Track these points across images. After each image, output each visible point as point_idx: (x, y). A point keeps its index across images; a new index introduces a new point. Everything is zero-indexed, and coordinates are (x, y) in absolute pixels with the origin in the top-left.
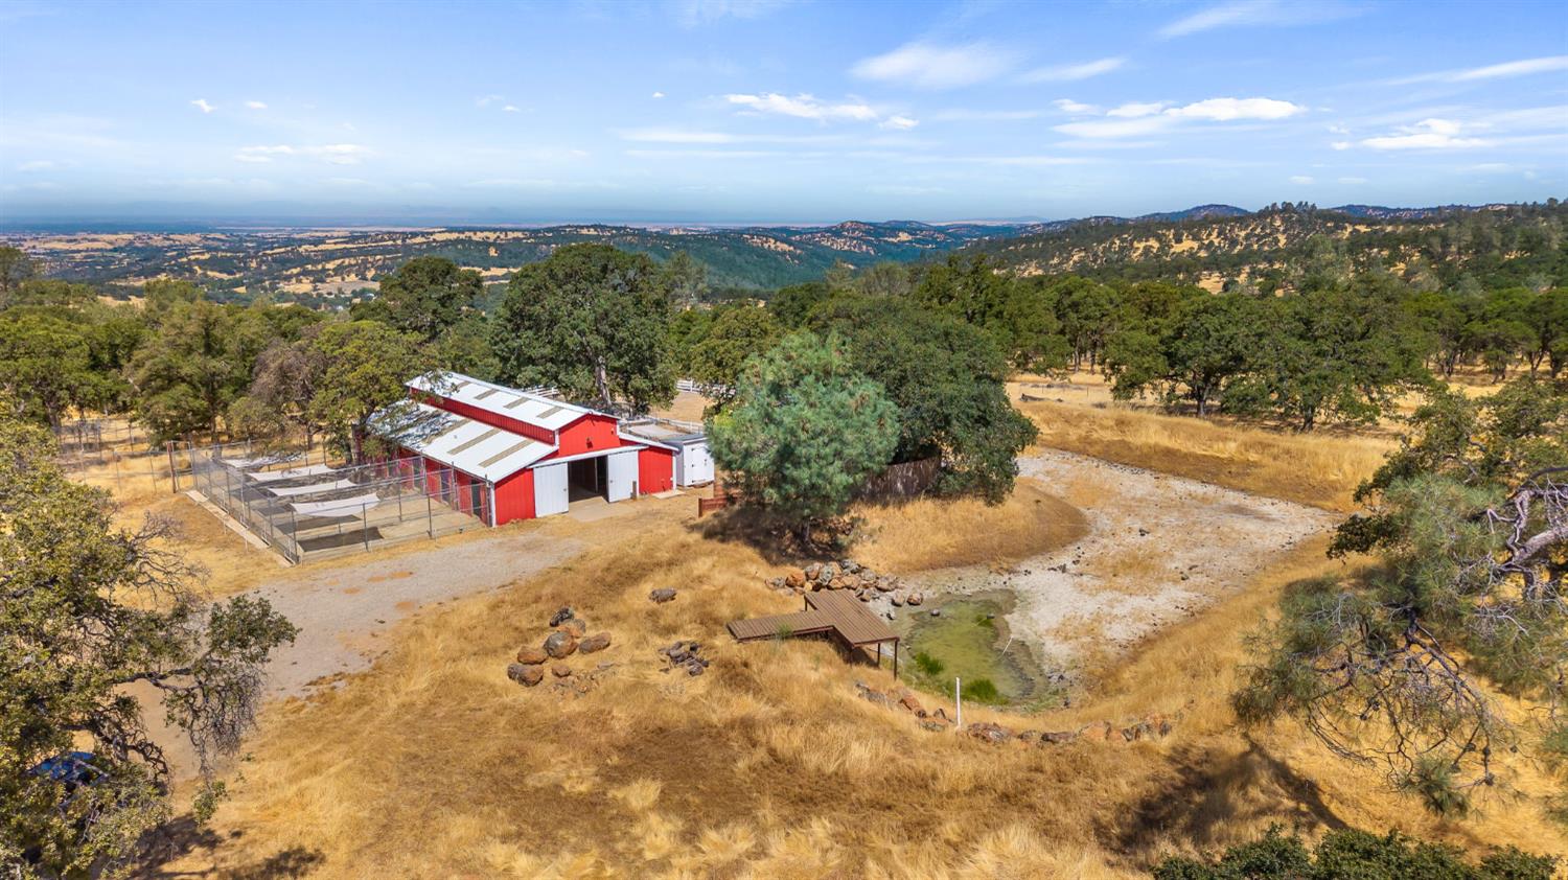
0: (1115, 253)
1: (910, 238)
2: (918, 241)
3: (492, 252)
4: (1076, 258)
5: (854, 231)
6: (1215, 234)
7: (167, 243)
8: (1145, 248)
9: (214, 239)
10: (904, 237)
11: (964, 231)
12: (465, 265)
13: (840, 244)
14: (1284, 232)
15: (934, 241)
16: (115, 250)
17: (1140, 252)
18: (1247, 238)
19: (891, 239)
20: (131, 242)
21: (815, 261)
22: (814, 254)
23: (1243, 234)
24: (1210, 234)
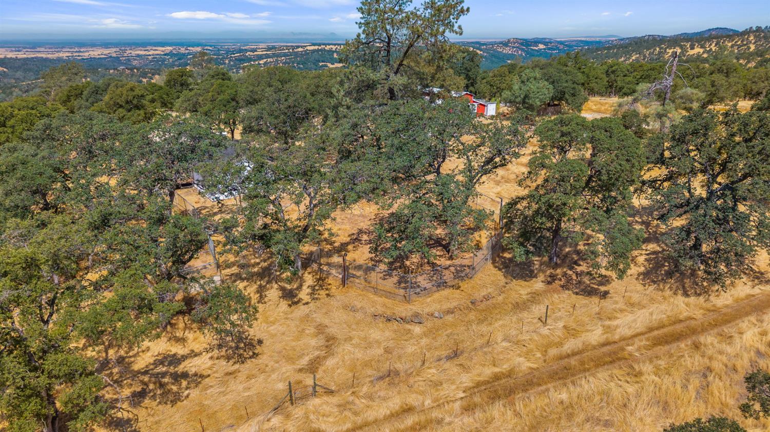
0: (656, 55)
1: (545, 47)
2: (549, 49)
3: (335, 56)
4: (634, 58)
5: (515, 43)
6: (714, 45)
7: (187, 51)
8: (673, 52)
9: (207, 49)
10: (541, 46)
11: (574, 43)
12: (323, 62)
13: (507, 51)
14: (754, 43)
15: (558, 48)
16: (165, 55)
17: (670, 54)
18: (732, 46)
19: (534, 48)
20: (171, 51)
21: (494, 59)
22: (493, 56)
23: (730, 44)
24: (711, 45)
